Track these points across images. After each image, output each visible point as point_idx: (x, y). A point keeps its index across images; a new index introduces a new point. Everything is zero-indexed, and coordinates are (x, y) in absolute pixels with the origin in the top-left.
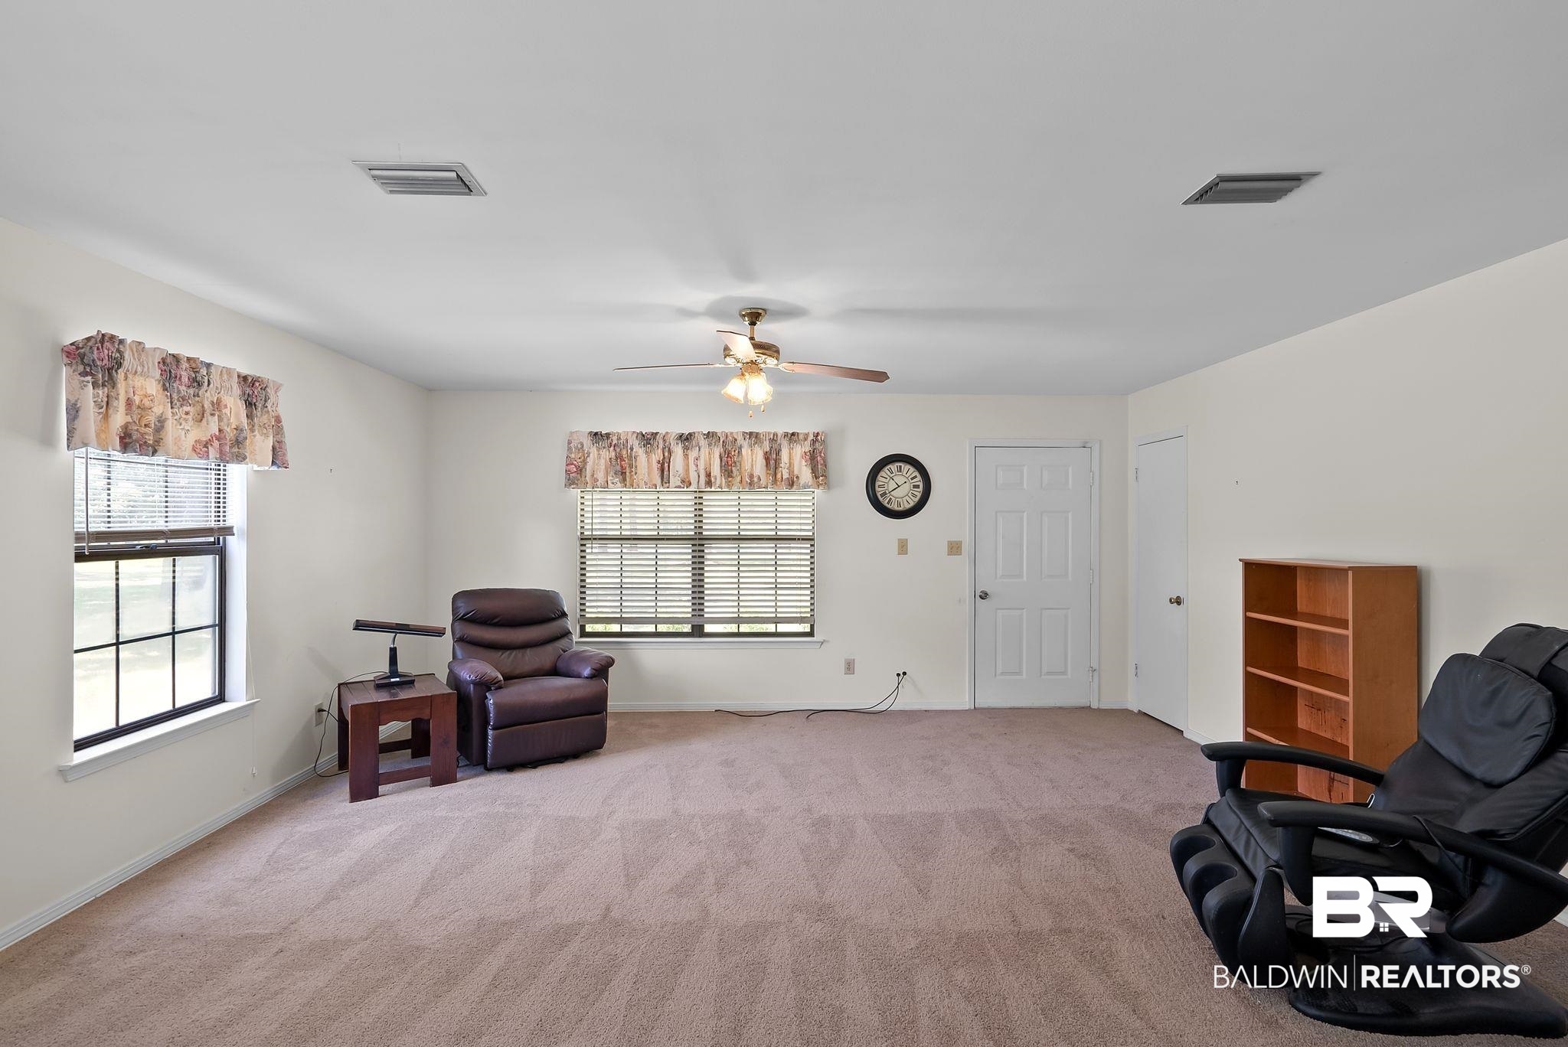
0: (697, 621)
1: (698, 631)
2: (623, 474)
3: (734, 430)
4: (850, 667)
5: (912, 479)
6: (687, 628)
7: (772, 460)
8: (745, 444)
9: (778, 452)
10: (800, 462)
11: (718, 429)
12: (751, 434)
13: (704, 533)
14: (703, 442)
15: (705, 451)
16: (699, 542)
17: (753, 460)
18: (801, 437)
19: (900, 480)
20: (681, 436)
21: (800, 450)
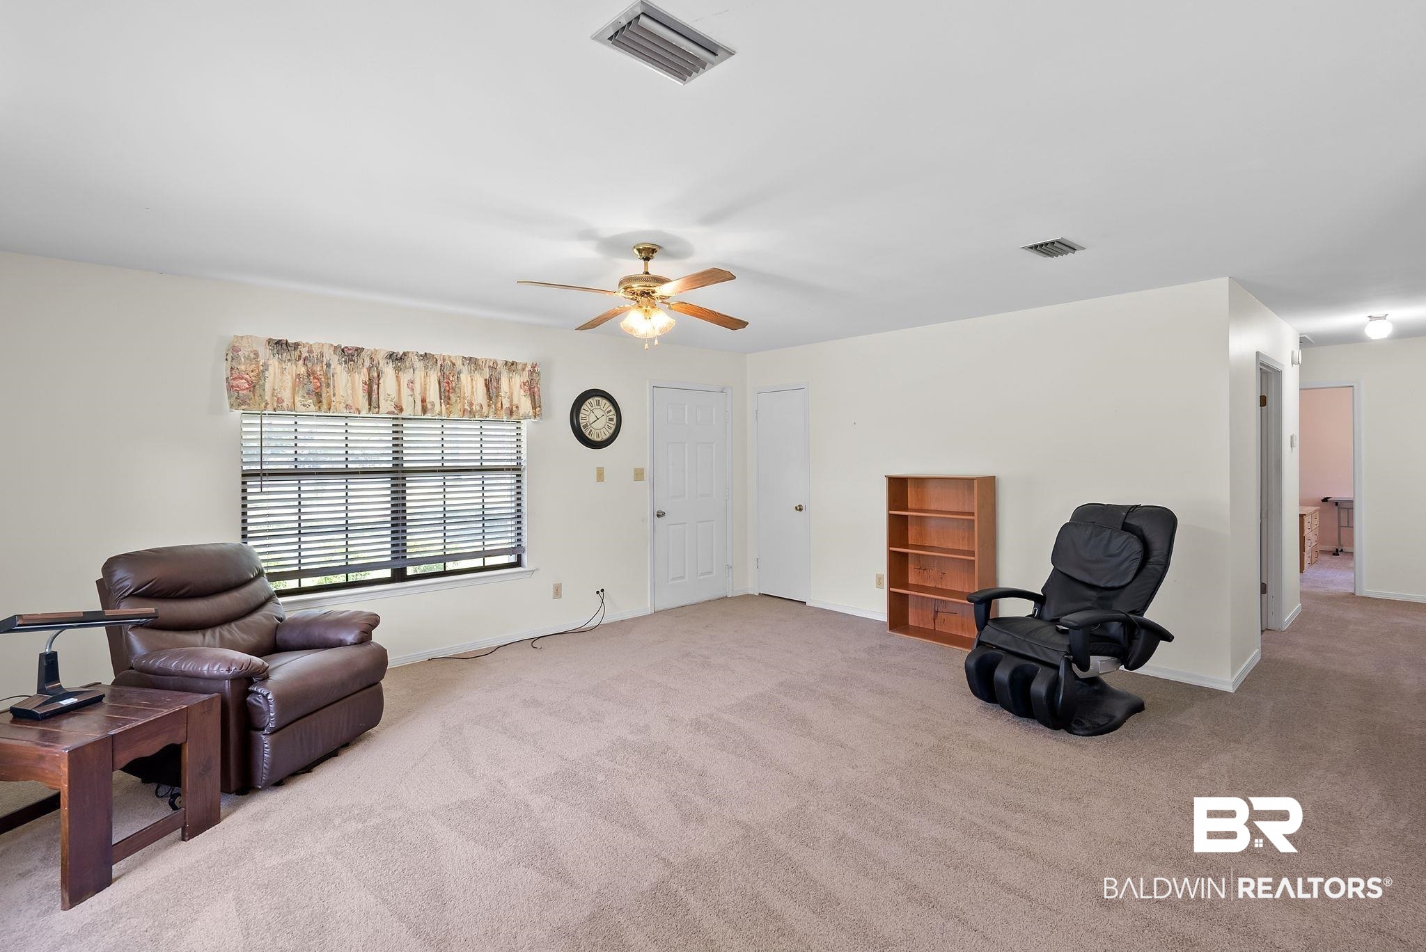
0: (398, 564)
1: (399, 576)
2: (318, 395)
3: (453, 355)
4: (557, 591)
5: (608, 412)
6: (387, 573)
7: (491, 388)
8: (465, 369)
9: (498, 381)
10: (520, 391)
11: (435, 351)
12: (470, 359)
13: (405, 465)
14: (418, 364)
15: (420, 374)
16: (398, 475)
17: (472, 386)
18: (519, 367)
19: (598, 413)
20: (391, 355)
21: (519, 379)
